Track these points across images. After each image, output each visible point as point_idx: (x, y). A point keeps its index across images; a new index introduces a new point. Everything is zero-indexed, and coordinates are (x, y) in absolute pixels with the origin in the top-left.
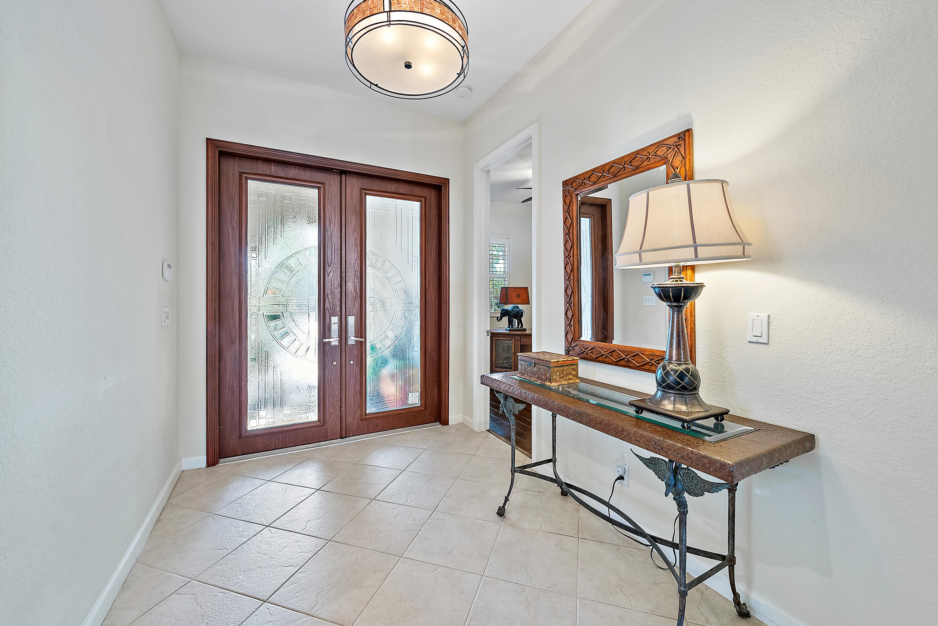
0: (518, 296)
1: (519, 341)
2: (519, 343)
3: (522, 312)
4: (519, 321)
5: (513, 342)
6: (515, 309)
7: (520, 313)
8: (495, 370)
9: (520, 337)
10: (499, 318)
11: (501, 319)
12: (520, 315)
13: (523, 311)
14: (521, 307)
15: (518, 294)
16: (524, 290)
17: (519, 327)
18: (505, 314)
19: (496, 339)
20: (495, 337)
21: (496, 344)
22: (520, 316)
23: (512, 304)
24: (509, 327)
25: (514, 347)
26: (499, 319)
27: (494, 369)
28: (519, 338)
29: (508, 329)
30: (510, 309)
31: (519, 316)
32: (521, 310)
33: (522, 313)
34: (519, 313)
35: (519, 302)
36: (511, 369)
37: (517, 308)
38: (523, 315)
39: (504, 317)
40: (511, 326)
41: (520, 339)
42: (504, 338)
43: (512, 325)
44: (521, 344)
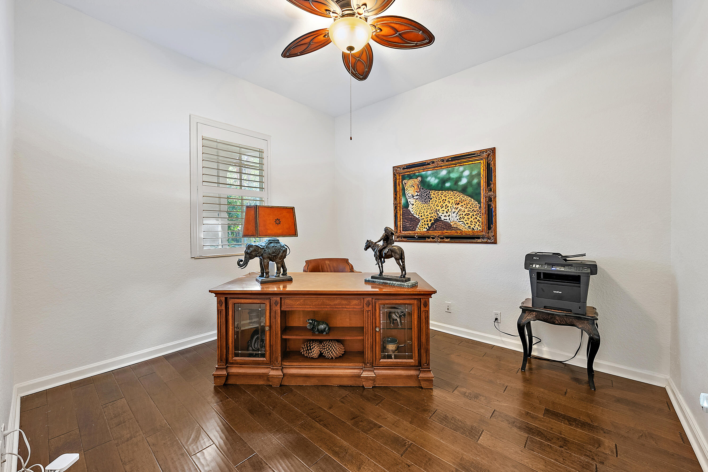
0: (278, 222)
1: (279, 304)
2: (278, 308)
3: (284, 249)
4: (279, 265)
5: (268, 308)
6: (272, 245)
7: (282, 251)
8: (233, 361)
9: (281, 298)
10: (242, 261)
11: (246, 263)
12: (280, 254)
13: (286, 247)
14: (283, 241)
15: (277, 219)
16: (288, 212)
17: (279, 276)
18: (253, 254)
19: (234, 304)
20: (233, 300)
21: (234, 312)
22: (282, 256)
23: (266, 236)
24: (262, 276)
25: (270, 317)
26: (241, 263)
27: (230, 359)
28: (278, 299)
29: (260, 279)
30: (264, 244)
31: (279, 256)
32: (283, 247)
33: (285, 251)
34: (280, 252)
35: (280, 231)
36: (264, 357)
37: (276, 243)
38: (287, 254)
39: (251, 258)
40: (265, 274)
41: (279, 302)
42: (251, 301)
43: (267, 273)
44: (282, 309)
